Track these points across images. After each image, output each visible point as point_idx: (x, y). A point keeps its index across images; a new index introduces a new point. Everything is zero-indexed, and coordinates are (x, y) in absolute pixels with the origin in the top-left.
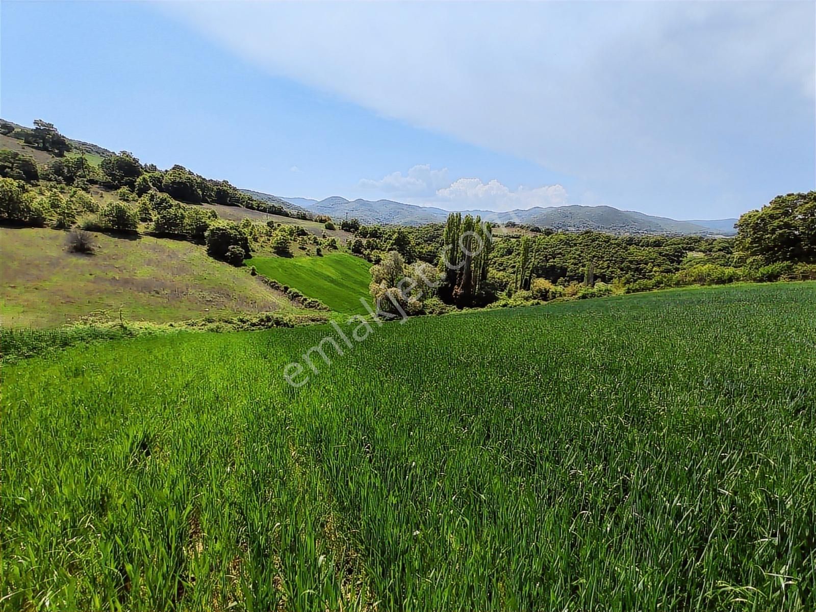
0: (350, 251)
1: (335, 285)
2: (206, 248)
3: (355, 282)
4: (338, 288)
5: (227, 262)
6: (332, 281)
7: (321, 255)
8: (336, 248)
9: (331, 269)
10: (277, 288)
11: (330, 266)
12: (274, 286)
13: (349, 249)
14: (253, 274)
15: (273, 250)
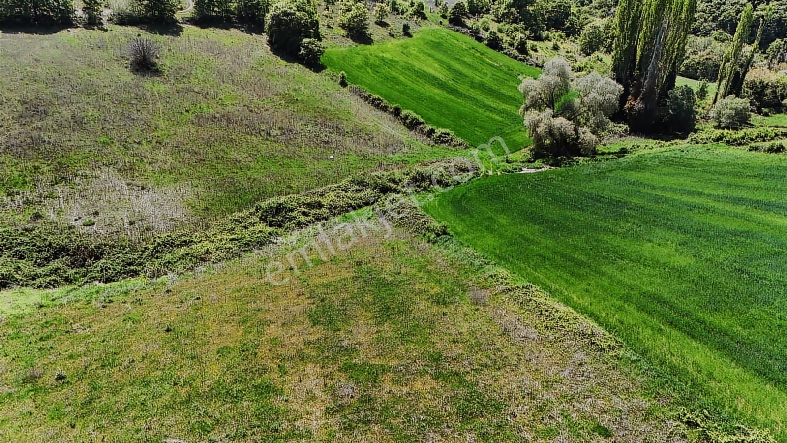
0: (446, 22)
1: (448, 92)
2: (265, 38)
3: (473, 85)
4: (453, 98)
5: (302, 64)
6: (442, 85)
7: (410, 36)
8: (424, 18)
9: (430, 61)
10: (385, 109)
11: (430, 55)
12: (377, 104)
13: (444, 17)
14: (343, 84)
15: (343, 32)
